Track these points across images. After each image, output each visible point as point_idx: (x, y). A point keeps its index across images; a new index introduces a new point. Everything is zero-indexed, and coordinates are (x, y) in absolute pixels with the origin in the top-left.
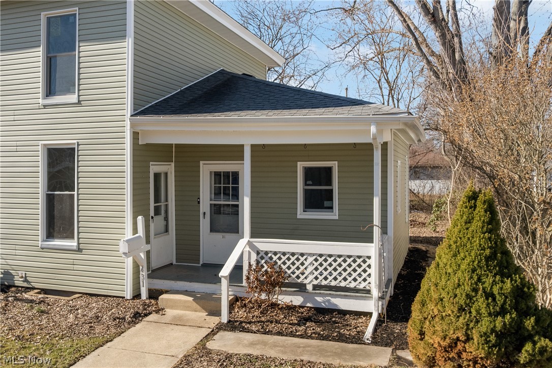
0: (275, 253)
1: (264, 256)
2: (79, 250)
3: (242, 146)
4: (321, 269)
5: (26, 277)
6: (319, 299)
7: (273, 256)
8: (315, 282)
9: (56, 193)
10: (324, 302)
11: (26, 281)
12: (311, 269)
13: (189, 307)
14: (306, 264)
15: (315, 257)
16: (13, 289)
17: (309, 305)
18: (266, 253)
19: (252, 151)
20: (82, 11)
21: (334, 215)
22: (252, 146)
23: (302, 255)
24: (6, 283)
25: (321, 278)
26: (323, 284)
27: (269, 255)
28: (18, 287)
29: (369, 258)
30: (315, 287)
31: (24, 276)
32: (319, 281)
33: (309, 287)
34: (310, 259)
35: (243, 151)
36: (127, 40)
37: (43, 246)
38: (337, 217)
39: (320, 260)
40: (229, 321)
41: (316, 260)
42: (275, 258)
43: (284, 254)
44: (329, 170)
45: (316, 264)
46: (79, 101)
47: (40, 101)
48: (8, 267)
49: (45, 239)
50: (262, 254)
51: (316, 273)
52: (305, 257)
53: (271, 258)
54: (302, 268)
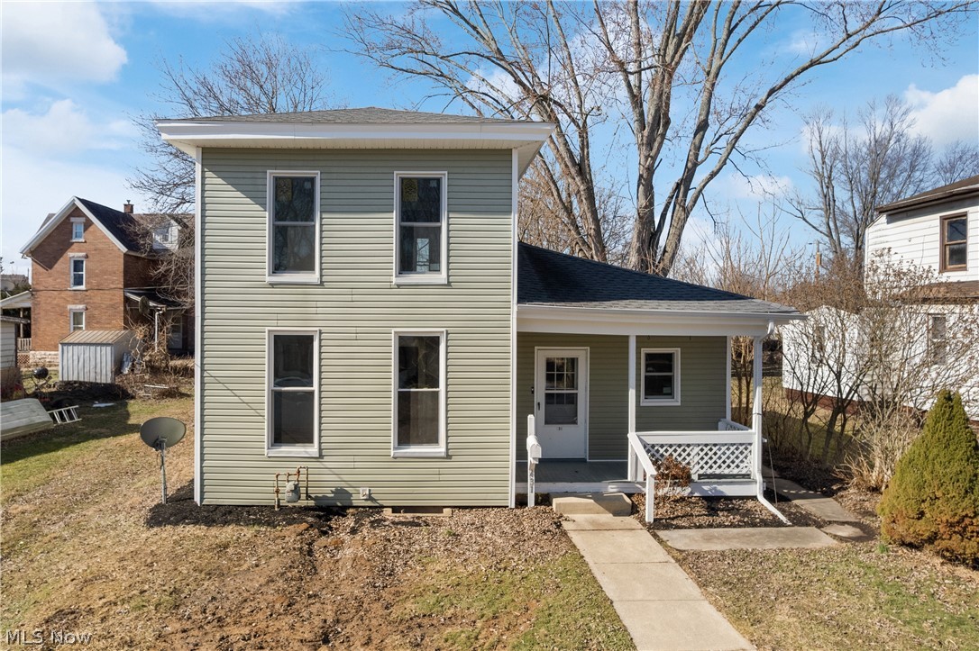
0: (662, 446)
1: (651, 449)
2: (448, 457)
3: (628, 337)
4: (706, 458)
5: (370, 494)
6: (706, 488)
7: (660, 449)
8: (701, 472)
9: (412, 390)
10: (710, 490)
11: (370, 498)
12: (697, 458)
13: (590, 509)
14: (693, 454)
15: (700, 447)
16: (351, 510)
17: (696, 494)
18: (653, 446)
19: (637, 342)
20: (452, 176)
21: (676, 401)
22: (637, 336)
23: (688, 446)
24: (339, 504)
25: (706, 467)
26: (708, 473)
27: (656, 448)
28: (357, 507)
29: (750, 444)
30: (700, 476)
31: (367, 493)
32: (704, 470)
33: (695, 477)
34: (697, 449)
35: (627, 342)
36: (512, 216)
37: (396, 455)
38: (679, 404)
39: (706, 449)
40: (655, 520)
41: (702, 450)
42: (662, 451)
43: (671, 446)
44: (669, 357)
45: (702, 454)
46: (448, 282)
47: (394, 279)
48: (343, 484)
49: (396, 446)
50: (648, 447)
51: (702, 463)
52: (691, 448)
53: (658, 451)
54: (688, 459)
